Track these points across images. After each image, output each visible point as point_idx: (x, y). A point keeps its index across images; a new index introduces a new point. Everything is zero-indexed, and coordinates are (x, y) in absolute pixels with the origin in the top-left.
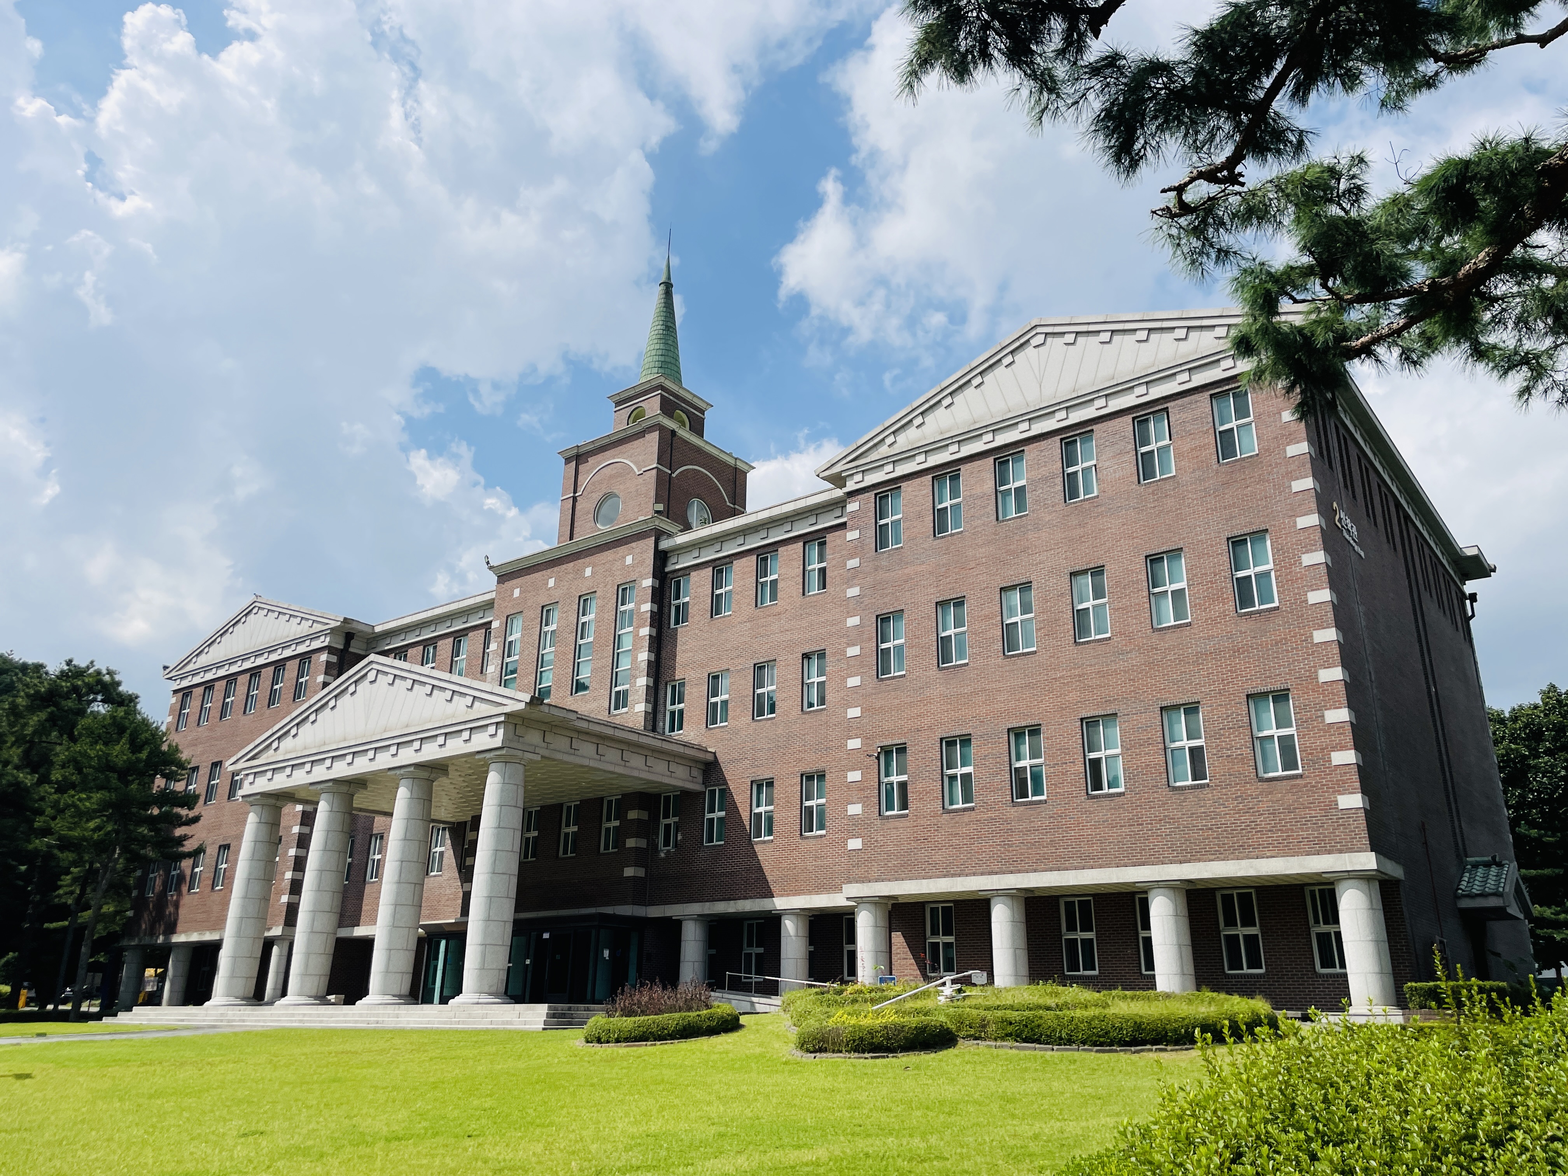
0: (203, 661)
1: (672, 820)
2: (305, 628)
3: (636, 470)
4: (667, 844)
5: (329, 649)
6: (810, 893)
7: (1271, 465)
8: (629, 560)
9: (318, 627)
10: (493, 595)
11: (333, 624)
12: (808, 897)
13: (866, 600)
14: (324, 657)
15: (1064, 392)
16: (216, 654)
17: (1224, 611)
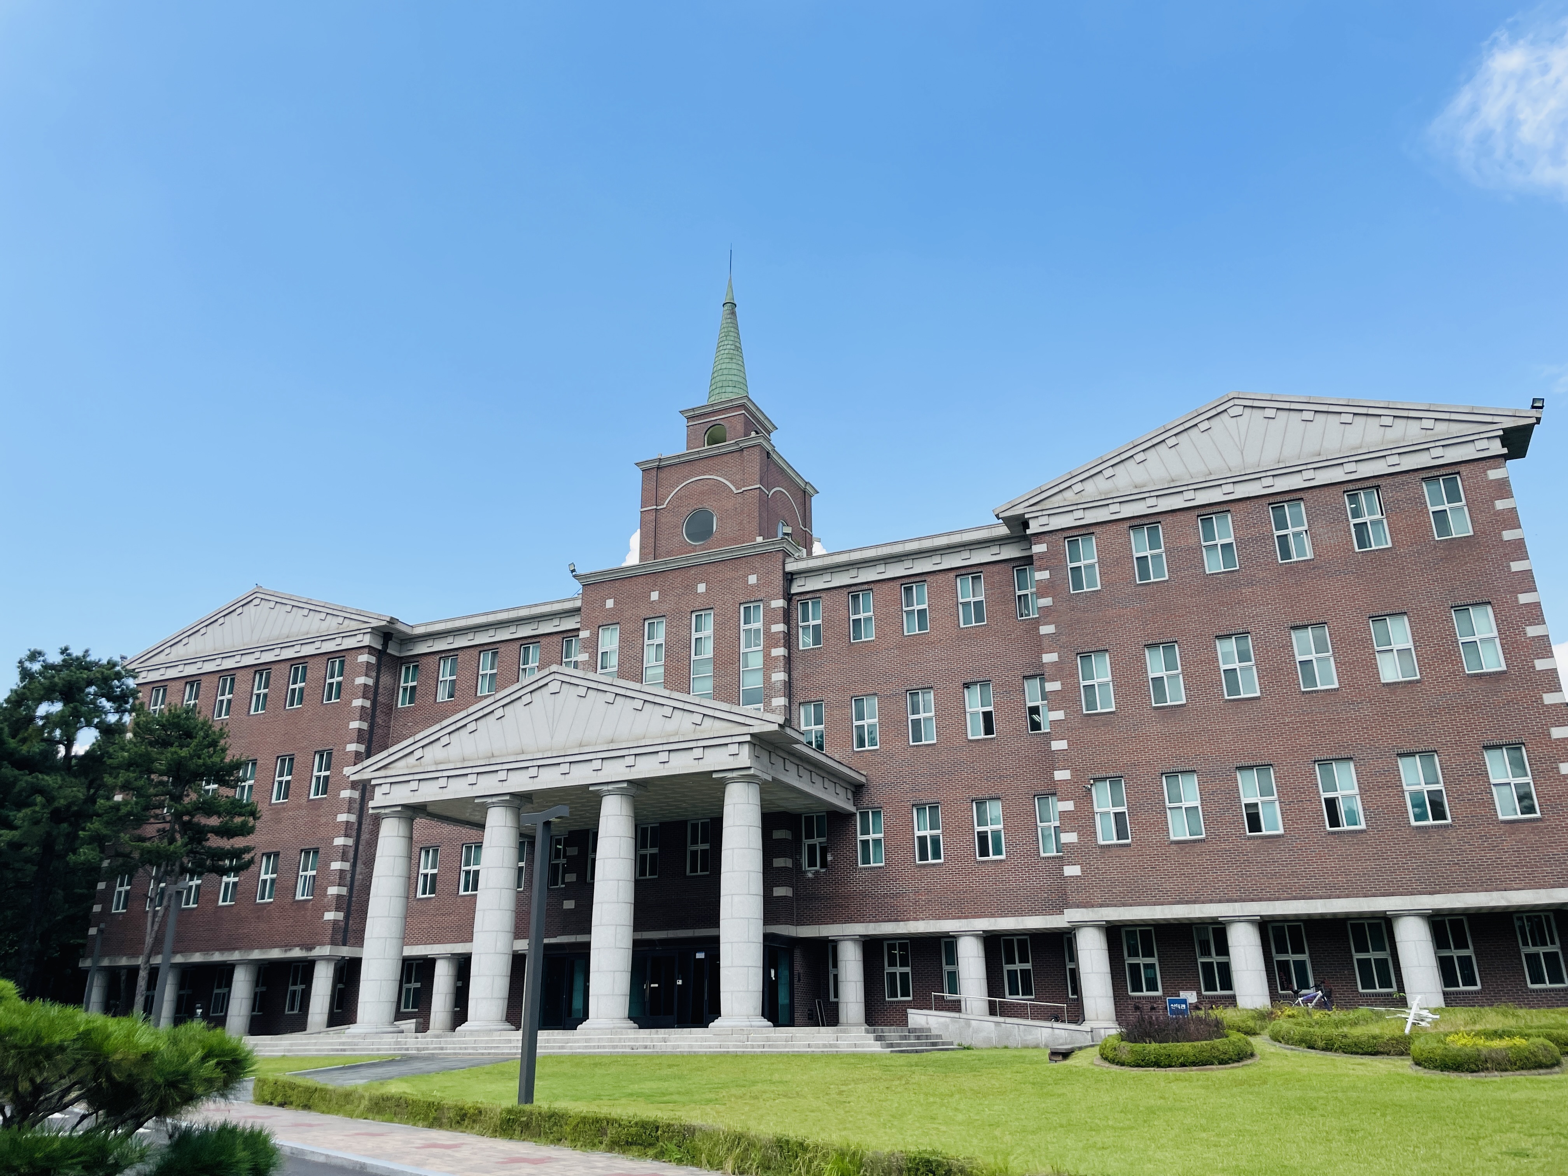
0: (179, 652)
1: (816, 841)
2: (331, 625)
3: (733, 488)
4: (812, 863)
5: (370, 649)
6: (993, 916)
7: (1488, 546)
8: (752, 579)
9: (354, 625)
10: (578, 603)
11: (375, 623)
12: (992, 920)
13: (1064, 639)
14: (364, 658)
15: (1268, 460)
16: (196, 646)
17: (1454, 672)
